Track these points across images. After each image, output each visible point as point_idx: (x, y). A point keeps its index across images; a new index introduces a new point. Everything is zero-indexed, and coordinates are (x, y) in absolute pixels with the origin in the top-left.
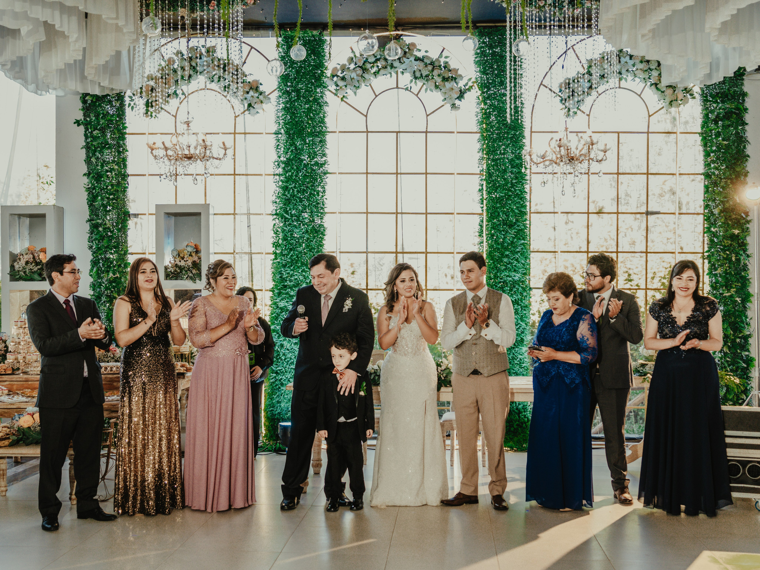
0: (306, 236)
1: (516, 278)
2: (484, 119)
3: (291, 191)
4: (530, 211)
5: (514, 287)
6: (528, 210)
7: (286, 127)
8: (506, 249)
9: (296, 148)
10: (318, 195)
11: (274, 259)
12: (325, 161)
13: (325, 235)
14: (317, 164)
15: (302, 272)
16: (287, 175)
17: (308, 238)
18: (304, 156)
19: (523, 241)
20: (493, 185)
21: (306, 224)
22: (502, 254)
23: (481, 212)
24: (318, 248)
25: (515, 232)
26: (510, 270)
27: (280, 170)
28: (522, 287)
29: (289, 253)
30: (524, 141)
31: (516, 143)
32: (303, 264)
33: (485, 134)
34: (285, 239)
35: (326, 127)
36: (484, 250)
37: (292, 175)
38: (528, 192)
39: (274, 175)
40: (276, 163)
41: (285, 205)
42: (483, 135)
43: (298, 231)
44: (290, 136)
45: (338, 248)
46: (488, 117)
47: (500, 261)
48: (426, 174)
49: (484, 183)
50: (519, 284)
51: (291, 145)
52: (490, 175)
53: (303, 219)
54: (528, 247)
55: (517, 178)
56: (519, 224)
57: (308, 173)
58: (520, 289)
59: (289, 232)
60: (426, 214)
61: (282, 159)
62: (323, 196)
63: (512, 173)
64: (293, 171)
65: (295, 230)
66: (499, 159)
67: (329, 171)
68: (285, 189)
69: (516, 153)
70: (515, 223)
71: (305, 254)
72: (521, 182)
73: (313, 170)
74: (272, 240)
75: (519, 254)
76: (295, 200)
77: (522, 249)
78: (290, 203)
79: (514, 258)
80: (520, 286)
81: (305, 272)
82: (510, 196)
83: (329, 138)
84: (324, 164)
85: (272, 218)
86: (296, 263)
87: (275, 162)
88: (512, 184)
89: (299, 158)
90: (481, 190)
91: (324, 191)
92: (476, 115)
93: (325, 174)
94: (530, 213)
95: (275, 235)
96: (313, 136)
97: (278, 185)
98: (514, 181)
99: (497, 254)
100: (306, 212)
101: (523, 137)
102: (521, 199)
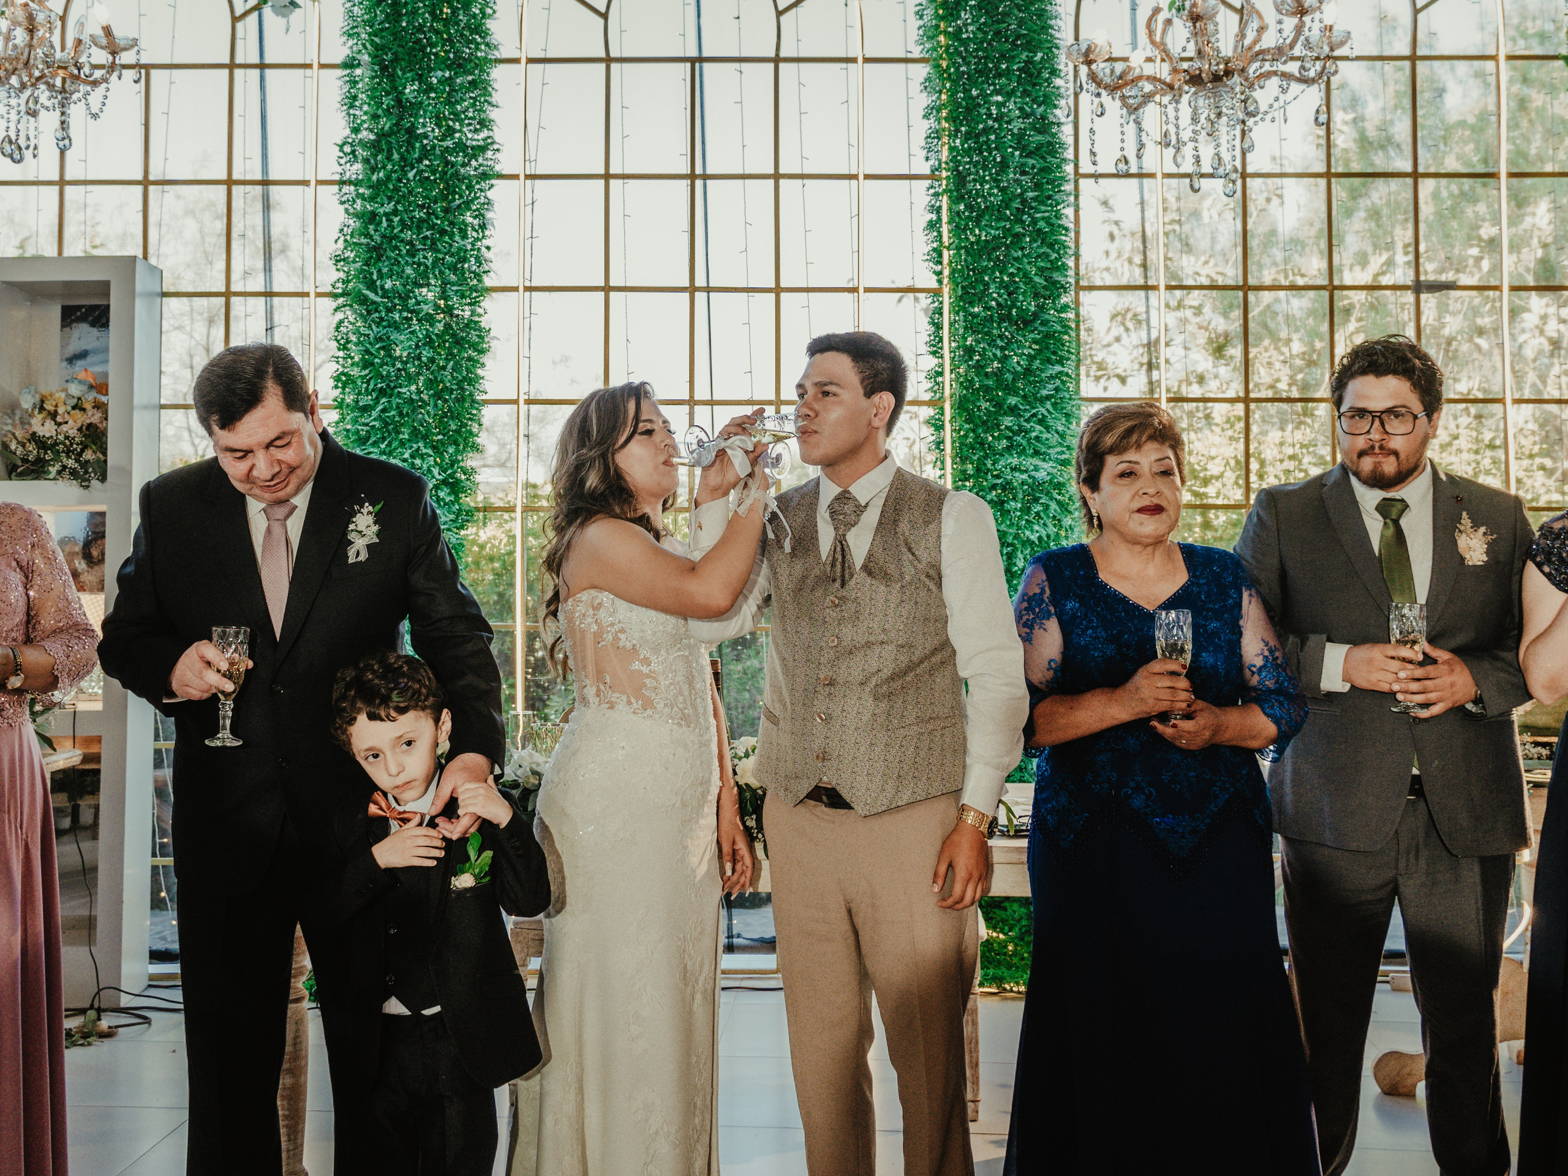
0: (426, 353)
1: (1041, 475)
2: (943, 18)
3: (385, 224)
4: (1077, 282)
5: (1036, 500)
6: (1072, 281)
7: (372, 42)
8: (1011, 390)
9: (399, 101)
10: (464, 237)
11: (337, 423)
12: (484, 140)
13: (482, 352)
14: (461, 147)
15: (412, 456)
16: (374, 178)
17: (432, 360)
18: (424, 125)
19: (1058, 368)
20: (970, 208)
21: (430, 319)
22: (999, 405)
23: (935, 285)
24: (463, 389)
25: (1035, 342)
26: (1022, 452)
27: (358, 166)
28: (1059, 503)
29: (377, 400)
30: (1058, 82)
31: (1034, 85)
32: (415, 434)
33: (944, 64)
34: (366, 364)
35: (487, 45)
36: (947, 392)
37: (388, 178)
38: (1072, 226)
39: (342, 183)
40: (347, 149)
41: (367, 264)
42: (939, 66)
43: (402, 337)
44: (385, 69)
45: (524, 388)
46: (952, 15)
47: (990, 424)
48: (777, 176)
49: (945, 199)
50: (1048, 493)
51: (388, 94)
52: (960, 179)
53: (418, 303)
54: (1072, 387)
55: (1037, 186)
56: (1047, 317)
57: (434, 172)
58: (1053, 506)
59: (380, 339)
60: (778, 290)
61: (365, 135)
62: (478, 239)
63: (1023, 173)
64: (389, 167)
65: (394, 336)
66: (986, 131)
67: (498, 168)
68: (372, 218)
69: (1033, 113)
70: (1035, 314)
71: (426, 404)
72: (1049, 197)
73: (447, 163)
74: (332, 368)
75: (1048, 405)
76: (396, 248)
77: (1057, 390)
78: (379, 259)
79: (1034, 415)
80: (1051, 499)
81: (422, 457)
82: (1017, 236)
83: (498, 75)
84: (483, 149)
85: (334, 305)
86: (398, 433)
87: (344, 144)
88: (1024, 202)
89: (411, 131)
90: (933, 226)
91: (483, 227)
92: (917, 13)
93: (485, 176)
94: (1079, 288)
95: (341, 354)
96: (449, 67)
97: (352, 211)
98: (1030, 194)
99: (984, 405)
100: (428, 285)
101: (1054, 72)
102: (1051, 246)
